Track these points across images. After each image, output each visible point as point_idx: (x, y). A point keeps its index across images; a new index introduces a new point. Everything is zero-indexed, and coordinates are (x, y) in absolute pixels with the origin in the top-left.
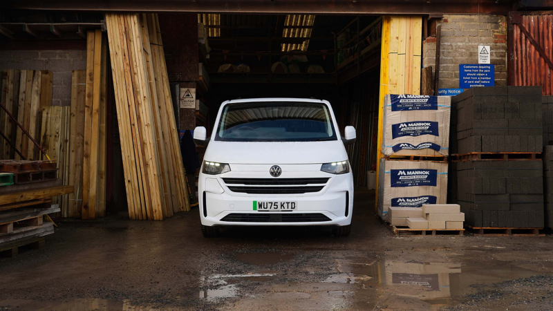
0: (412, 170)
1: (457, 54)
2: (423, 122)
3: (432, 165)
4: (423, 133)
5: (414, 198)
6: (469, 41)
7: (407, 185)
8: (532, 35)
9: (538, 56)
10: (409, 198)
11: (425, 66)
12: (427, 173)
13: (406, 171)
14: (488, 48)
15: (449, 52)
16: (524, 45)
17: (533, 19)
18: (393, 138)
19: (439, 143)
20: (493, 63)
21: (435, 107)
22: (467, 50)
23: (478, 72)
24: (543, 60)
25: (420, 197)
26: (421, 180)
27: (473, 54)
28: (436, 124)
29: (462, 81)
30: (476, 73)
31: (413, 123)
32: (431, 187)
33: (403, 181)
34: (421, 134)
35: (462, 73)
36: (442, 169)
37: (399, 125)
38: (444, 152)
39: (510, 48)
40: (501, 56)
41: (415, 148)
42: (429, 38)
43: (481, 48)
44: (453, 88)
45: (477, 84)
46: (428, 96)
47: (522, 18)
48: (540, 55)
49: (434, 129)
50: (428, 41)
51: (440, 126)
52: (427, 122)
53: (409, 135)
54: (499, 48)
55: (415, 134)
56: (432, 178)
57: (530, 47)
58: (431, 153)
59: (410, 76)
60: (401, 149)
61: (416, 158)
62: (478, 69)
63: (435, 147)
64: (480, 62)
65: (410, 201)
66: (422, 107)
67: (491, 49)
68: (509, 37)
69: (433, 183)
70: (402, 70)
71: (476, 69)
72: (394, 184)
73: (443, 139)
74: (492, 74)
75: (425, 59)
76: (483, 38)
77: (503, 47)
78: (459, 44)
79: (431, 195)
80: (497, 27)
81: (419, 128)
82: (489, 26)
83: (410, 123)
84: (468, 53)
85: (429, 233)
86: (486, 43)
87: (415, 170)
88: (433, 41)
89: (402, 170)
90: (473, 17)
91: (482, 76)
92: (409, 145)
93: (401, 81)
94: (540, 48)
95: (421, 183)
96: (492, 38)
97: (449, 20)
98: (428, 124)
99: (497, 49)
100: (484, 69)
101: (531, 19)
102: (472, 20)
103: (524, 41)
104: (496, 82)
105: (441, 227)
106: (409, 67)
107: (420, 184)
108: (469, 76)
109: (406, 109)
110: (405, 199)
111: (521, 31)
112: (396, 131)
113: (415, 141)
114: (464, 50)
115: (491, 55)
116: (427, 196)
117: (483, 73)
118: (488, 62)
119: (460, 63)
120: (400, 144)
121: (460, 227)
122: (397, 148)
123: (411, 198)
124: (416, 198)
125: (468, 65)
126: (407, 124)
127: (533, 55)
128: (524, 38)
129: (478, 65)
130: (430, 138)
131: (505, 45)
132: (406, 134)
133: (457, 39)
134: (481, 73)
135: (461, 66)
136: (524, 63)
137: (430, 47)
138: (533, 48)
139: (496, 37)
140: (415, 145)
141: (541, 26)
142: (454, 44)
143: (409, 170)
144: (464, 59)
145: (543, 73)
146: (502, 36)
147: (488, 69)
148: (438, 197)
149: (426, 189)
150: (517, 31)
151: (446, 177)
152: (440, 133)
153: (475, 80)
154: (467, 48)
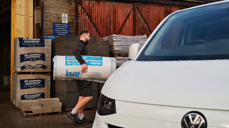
0: (32, 80)
1: (52, 17)
2: (37, 53)
3: (43, 77)
4: (37, 59)
5: (33, 94)
6: (58, 11)
7: (29, 88)
8: (87, 10)
9: (89, 21)
10: (31, 95)
11: (36, 22)
12: (40, 81)
13: (29, 80)
14: (67, 15)
15: (48, 16)
16: (83, 15)
17: (87, 2)
18: (21, 62)
19: (46, 65)
20: (69, 23)
21: (43, 45)
23: (62, 27)
24: (91, 23)
25: (36, 94)
26: (37, 85)
27: (60, 18)
28: (44, 54)
29: (54, 32)
30: (61, 28)
31: (32, 54)
32: (42, 88)
33: (27, 85)
35: (55, 28)
37: (24, 55)
39: (77, 16)
40: (73, 20)
41: (33, 68)
42: (37, 7)
43: (63, 15)
44: (50, 35)
45: (63, 33)
46: (39, 39)
47: (82, 2)
48: (90, 21)
49: (43, 57)
50: (37, 9)
51: (46, 55)
52: (39, 53)
53: (29, 60)
54: (72, 16)
55: (33, 60)
56: (42, 84)
57: (86, 16)
58: (42, 70)
59: (27, 27)
60: (25, 68)
61: (34, 73)
62: (62, 26)
63: (44, 67)
64: (63, 22)
65: (31, 96)
66: (36, 45)
69: (43, 86)
70: (23, 24)
72: (22, 88)
73: (48, 62)
74: (68, 29)
75: (36, 19)
76: (64, 10)
77: (73, 15)
78: (53, 12)
79: (42, 92)
80: (71, 5)
81: (35, 57)
82: (67, 4)
83: (30, 54)
84: (57, 17)
85: (43, 114)
86: (65, 13)
87: (33, 80)
88: (39, 9)
89: (26, 80)
91: (64, 30)
92: (30, 66)
93: (23, 30)
94: (90, 17)
95: (37, 86)
96: (68, 10)
98: (40, 55)
99: (71, 16)
100: (65, 26)
102: (58, 0)
103: (83, 13)
104: (70, 33)
105: (50, 111)
106: (27, 22)
108: (57, 29)
109: (27, 46)
110: (29, 95)
111: (82, 8)
112: (23, 58)
113: (33, 64)
114: (55, 16)
115: (68, 19)
116: (40, 93)
118: (67, 23)
119: (53, 22)
120: (25, 66)
121: (60, 110)
122: (23, 68)
123: (32, 95)
124: (34, 94)
125: (57, 23)
126: (28, 54)
127: (87, 20)
128: (83, 11)
129: (62, 24)
130: (40, 62)
131: (74, 14)
132: (28, 60)
133: (52, 9)
134: (64, 28)
135: (54, 24)
136: (83, 24)
137: (38, 12)
139: (70, 10)
140: (33, 66)
141: (90, 6)
142: (50, 12)
143: (30, 80)
144: (55, 20)
145: (92, 29)
146: (73, 10)
147: (67, 26)
148: (46, 93)
149: (40, 89)
150: (80, 8)
151: (50, 82)
152: (46, 59)
153: (61, 31)
154: (57, 15)
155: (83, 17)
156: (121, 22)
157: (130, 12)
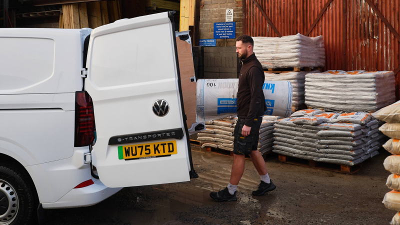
1: (213, 16)
6: (221, 7)
9: (261, 15)
14: (232, 11)
15: (208, 15)
16: (252, 8)
20: (235, 21)
22: (220, 13)
24: (264, 18)
27: (223, 16)
29: (215, 34)
30: (224, 28)
35: (216, 29)
39: (245, 10)
40: (240, 16)
43: (227, 11)
44: (210, 39)
45: (225, 36)
57: (256, 8)
64: (227, 21)
67: (234, 11)
71: (224, 25)
74: (234, 29)
76: (229, 4)
77: (241, 10)
78: (214, 9)
84: (219, 15)
86: (230, 7)
91: (227, 30)
94: (262, 9)
96: (234, 4)
99: (238, 11)
100: (229, 25)
103: (252, 5)
104: (236, 34)
108: (219, 31)
114: (217, 13)
115: (234, 15)
117: (228, 28)
118: (232, 20)
119: (214, 22)
125: (219, 23)
127: (258, 14)
129: (225, 23)
131: (242, 7)
133: (213, 6)
134: (227, 28)
135: (215, 24)
136: (252, 20)
139: (237, 2)
142: (211, 10)
144: (217, 19)
145: (264, 26)
146: (241, 2)
147: (231, 25)
153: (223, 33)
156: (318, 10)
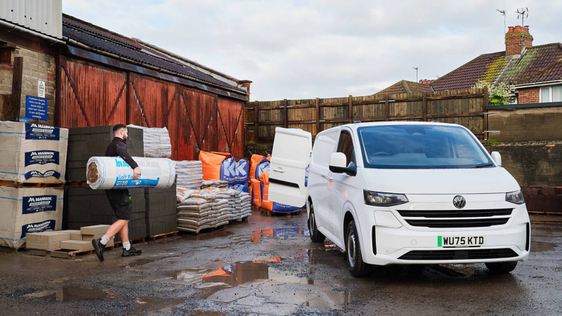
0: (39, 197)
1: (25, 85)
2: (49, 151)
3: (54, 191)
6: (32, 75)
7: (35, 211)
8: (71, 78)
9: (74, 97)
11: (1, 92)
12: (50, 199)
13: (35, 197)
14: (44, 83)
16: (67, 86)
17: (72, 64)
18: (26, 165)
19: (59, 172)
20: (47, 98)
21: (57, 138)
22: (32, 83)
23: (38, 105)
24: (77, 101)
25: (44, 222)
26: (46, 206)
27: (35, 88)
28: (58, 153)
29: (27, 111)
31: (42, 151)
32: (52, 212)
33: (33, 207)
34: (47, 162)
35: (27, 104)
36: (60, 194)
37: (31, 153)
38: (62, 180)
39: (58, 87)
40: (51, 93)
41: (42, 176)
42: (5, 66)
43: (39, 82)
44: (21, 117)
45: (38, 115)
46: (53, 128)
47: (66, 63)
48: (76, 97)
49: (56, 158)
51: (60, 155)
52: (52, 151)
53: (38, 163)
54: (49, 85)
55: (43, 162)
56: (53, 204)
57: (70, 88)
58: (53, 180)
60: (31, 176)
61: (42, 185)
62: (38, 101)
63: (57, 175)
64: (39, 96)
65: (37, 226)
66: (49, 138)
67: (46, 85)
68: (57, 77)
69: (54, 209)
71: (36, 101)
72: (25, 211)
73: (61, 168)
74: (45, 108)
76: (41, 74)
77: (53, 85)
78: (26, 76)
79: (52, 219)
80: (49, 66)
81: (46, 157)
82: (45, 64)
83: (40, 151)
84: (31, 85)
86: (43, 79)
87: (41, 197)
88: (9, 69)
89: (32, 197)
90: (35, 53)
91: (40, 109)
92: (38, 172)
94: (75, 91)
96: (46, 75)
97: (20, 51)
98: (53, 153)
100: (41, 102)
101: (71, 65)
102: (34, 56)
103: (67, 83)
104: (48, 115)
107: (45, 210)
108: (32, 107)
109: (37, 138)
110: (33, 224)
111: (66, 74)
112: (29, 159)
113: (42, 168)
114: (29, 83)
115: (46, 90)
116: (48, 221)
117: (40, 105)
118: (44, 96)
119: (26, 93)
120: (31, 172)
122: (28, 176)
123: (37, 224)
124: (41, 223)
125: (31, 97)
126: (37, 152)
127: (71, 95)
128: (67, 79)
129: (38, 98)
130: (52, 166)
131: (54, 83)
132: (35, 162)
133: (25, 71)
135: (27, 97)
136: (67, 101)
137: (7, 75)
138: (72, 89)
139: (48, 74)
140: (43, 173)
141: (76, 72)
143: (37, 197)
144: (29, 91)
146: (52, 75)
147: (43, 102)
148: (56, 220)
149: (49, 214)
150: (63, 73)
151: (62, 201)
152: (60, 162)
153: (36, 111)
154: (32, 81)
155: (67, 88)
156: (112, 103)
157: (123, 87)
